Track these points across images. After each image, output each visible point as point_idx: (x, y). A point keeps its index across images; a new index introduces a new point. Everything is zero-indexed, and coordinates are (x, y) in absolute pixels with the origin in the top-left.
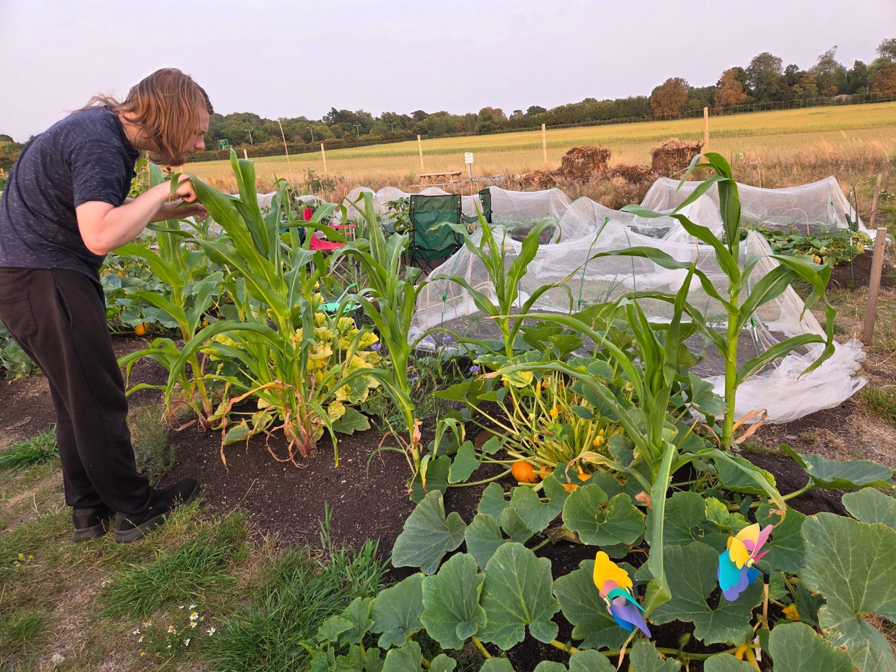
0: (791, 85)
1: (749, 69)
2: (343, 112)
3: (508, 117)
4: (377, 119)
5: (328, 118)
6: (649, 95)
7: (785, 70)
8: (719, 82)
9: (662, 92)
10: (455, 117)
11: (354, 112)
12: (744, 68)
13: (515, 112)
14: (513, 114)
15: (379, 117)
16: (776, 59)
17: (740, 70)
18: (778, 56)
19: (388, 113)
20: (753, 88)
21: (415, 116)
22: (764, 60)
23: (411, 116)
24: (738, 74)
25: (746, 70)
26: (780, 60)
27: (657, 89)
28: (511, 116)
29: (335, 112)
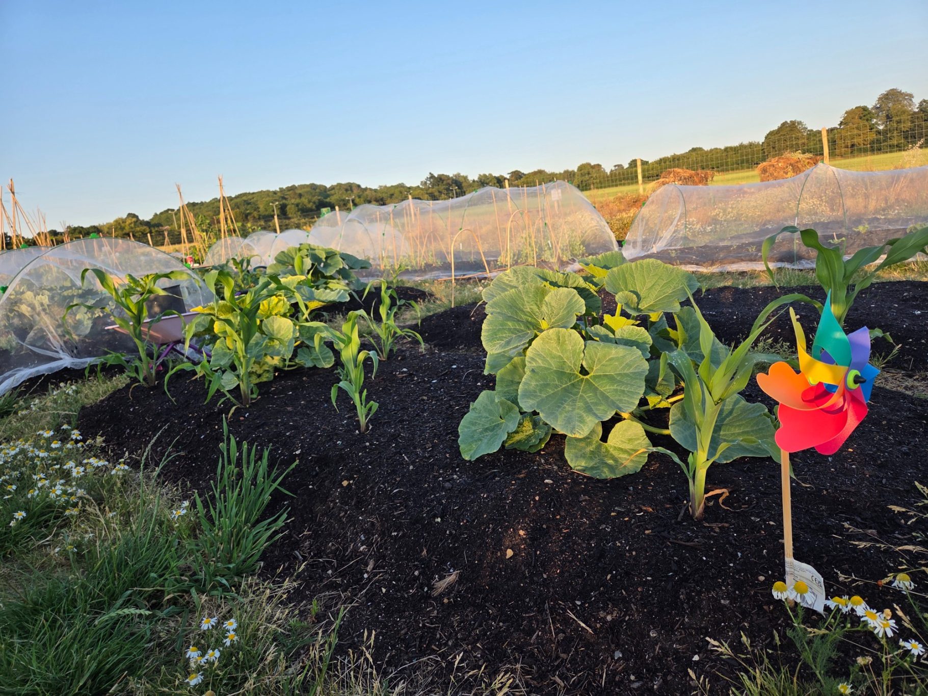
1: (876, 108)
2: (439, 175)
3: (608, 171)
4: (474, 181)
5: (426, 183)
6: (761, 140)
7: (917, 106)
8: (841, 122)
9: (776, 136)
11: (451, 175)
12: (870, 107)
13: (615, 166)
14: (613, 169)
15: (476, 179)
16: (907, 95)
17: (865, 109)
18: (909, 92)
19: (485, 175)
20: (881, 127)
21: (512, 176)
22: (892, 96)
23: (508, 176)
24: (863, 113)
25: (872, 108)
26: (911, 96)
27: (771, 134)
28: (612, 171)
29: (432, 176)
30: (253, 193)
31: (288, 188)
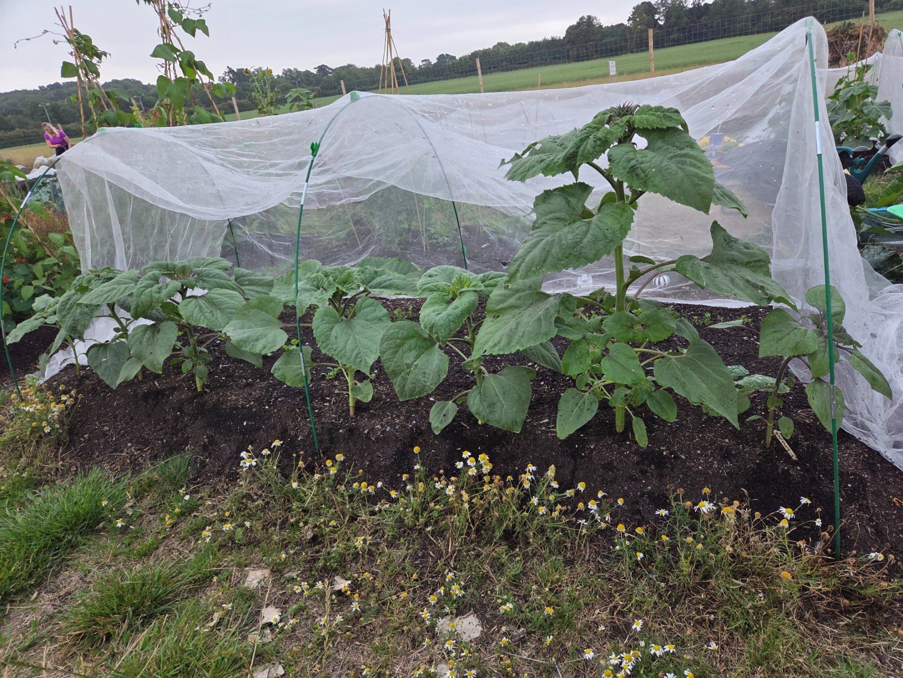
0: (699, 18)
1: (657, 3)
2: (238, 70)
3: (417, 66)
4: (278, 76)
5: (224, 79)
6: (563, 35)
8: (630, 18)
9: (576, 32)
10: (363, 69)
11: (252, 70)
12: (653, 3)
13: (423, 61)
14: (421, 64)
15: (281, 74)
19: (290, 70)
20: (661, 23)
21: (319, 71)
23: (315, 71)
24: (647, 9)
25: (655, 4)
27: (570, 28)
28: (420, 66)
29: (231, 71)
30: (6, 94)
31: (49, 86)
